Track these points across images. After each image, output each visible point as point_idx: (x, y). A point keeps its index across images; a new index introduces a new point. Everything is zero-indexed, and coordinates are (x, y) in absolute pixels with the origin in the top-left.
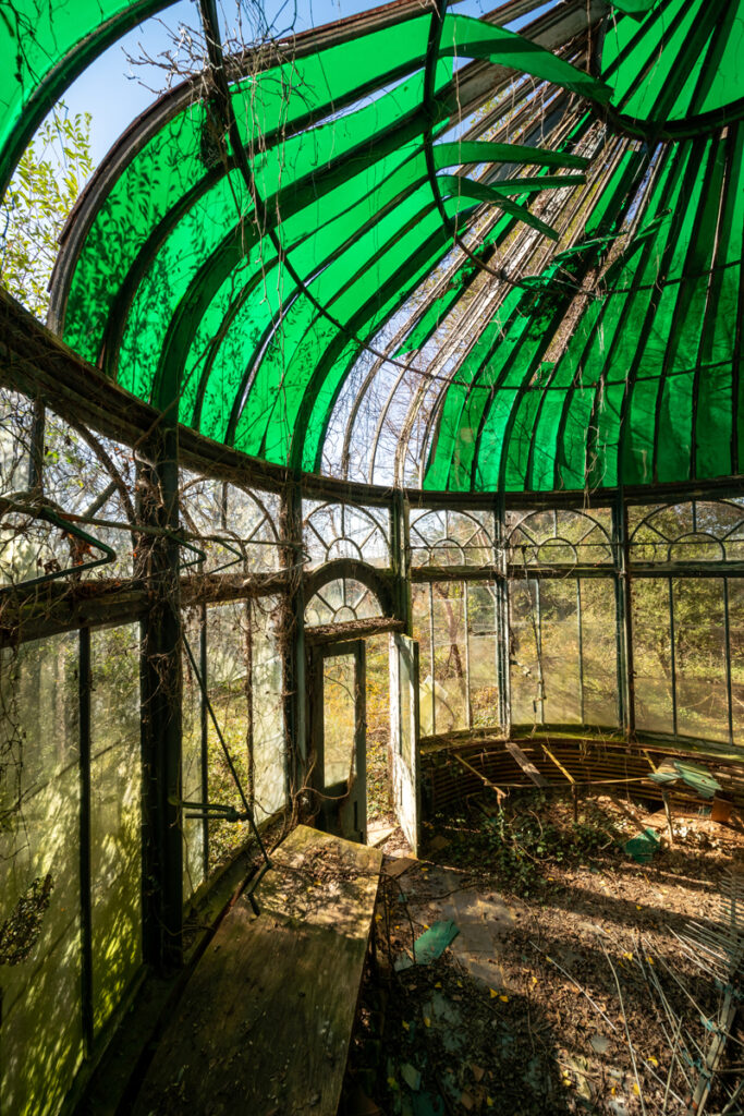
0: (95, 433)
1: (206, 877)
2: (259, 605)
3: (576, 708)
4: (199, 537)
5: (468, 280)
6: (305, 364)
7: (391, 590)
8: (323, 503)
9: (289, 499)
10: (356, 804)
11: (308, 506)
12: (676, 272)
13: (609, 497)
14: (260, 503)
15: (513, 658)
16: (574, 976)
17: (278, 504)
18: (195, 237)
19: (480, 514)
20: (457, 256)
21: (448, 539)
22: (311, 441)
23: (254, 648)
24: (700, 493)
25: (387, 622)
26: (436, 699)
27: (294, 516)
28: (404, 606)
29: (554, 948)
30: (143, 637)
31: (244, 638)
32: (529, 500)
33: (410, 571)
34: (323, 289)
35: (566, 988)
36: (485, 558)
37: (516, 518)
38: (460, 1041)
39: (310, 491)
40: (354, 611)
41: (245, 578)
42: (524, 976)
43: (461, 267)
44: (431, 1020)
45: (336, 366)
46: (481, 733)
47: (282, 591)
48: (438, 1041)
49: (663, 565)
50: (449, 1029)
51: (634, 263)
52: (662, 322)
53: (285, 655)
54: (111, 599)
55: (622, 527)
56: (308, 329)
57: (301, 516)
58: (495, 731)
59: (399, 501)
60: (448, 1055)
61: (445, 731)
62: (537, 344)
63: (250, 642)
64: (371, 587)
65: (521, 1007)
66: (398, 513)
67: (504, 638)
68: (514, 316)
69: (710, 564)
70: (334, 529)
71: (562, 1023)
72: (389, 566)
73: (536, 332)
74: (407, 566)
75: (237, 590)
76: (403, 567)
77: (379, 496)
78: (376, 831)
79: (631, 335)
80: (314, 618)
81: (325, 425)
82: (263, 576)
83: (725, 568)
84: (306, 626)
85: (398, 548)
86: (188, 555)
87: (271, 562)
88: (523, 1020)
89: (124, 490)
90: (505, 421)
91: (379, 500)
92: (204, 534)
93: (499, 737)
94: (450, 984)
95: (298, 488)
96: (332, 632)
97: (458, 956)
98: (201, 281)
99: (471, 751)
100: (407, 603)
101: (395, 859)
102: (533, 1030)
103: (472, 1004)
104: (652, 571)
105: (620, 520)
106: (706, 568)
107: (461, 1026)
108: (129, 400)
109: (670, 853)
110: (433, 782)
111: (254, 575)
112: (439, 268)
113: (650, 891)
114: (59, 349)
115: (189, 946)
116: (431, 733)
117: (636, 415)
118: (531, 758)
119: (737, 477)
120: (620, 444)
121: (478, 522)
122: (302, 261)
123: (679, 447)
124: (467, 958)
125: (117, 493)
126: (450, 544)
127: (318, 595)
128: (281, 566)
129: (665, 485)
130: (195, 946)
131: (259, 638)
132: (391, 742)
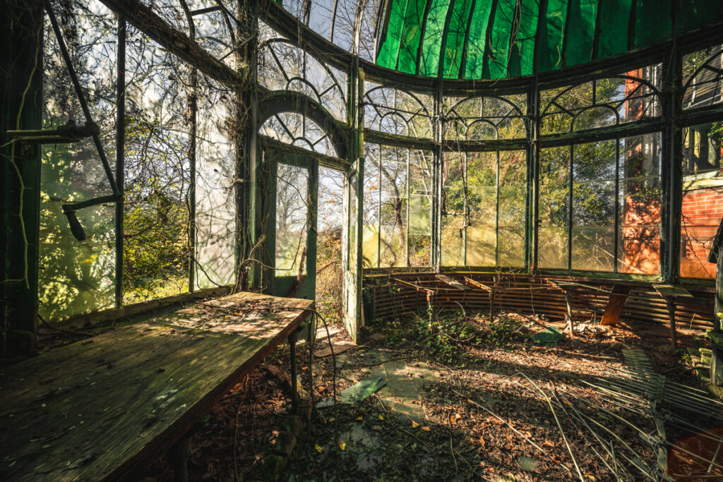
3: (491, 254)
7: (346, 140)
13: (526, 84)
15: (444, 211)
16: (495, 413)
19: (422, 96)
21: (396, 111)
26: (381, 242)
29: (475, 395)
32: (461, 88)
33: (362, 130)
35: (488, 420)
37: (451, 102)
38: (376, 461)
40: (311, 144)
42: (447, 412)
44: (347, 444)
46: (417, 269)
48: (352, 460)
49: (567, 135)
50: (365, 451)
55: (535, 105)
58: (427, 269)
59: (355, 68)
60: (359, 472)
61: (388, 266)
64: (328, 134)
65: (442, 435)
66: (354, 76)
67: (437, 195)
71: (486, 446)
72: (345, 120)
74: (360, 122)
76: (357, 120)
77: (337, 56)
83: (619, 129)
84: (262, 134)
85: (353, 105)
88: (445, 444)
91: (338, 61)
93: (430, 273)
94: (371, 418)
97: (384, 399)
99: (407, 278)
101: (336, 346)
102: (454, 451)
103: (392, 432)
104: (558, 141)
105: (533, 102)
107: (379, 449)
109: (571, 341)
110: (374, 295)
113: (559, 362)
116: (377, 266)
119: (632, 52)
120: (537, 36)
121: (420, 102)
123: (585, 34)
124: (390, 400)
127: (277, 117)
129: (571, 69)
132: (343, 264)
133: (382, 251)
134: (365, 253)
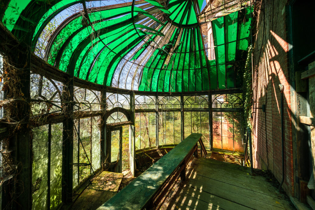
0: (53, 80)
1: (78, 184)
2: (94, 118)
3: (172, 141)
4: (78, 103)
5: (146, 47)
6: (107, 61)
7: (130, 115)
8: (112, 93)
9: (103, 93)
10: (119, 166)
11: (108, 95)
12: (188, 51)
13: (180, 94)
14: (95, 94)
15: (159, 130)
17: (100, 94)
18: (79, 37)
19: (152, 97)
20: (143, 42)
21: (145, 102)
22: (109, 79)
23: (92, 129)
24: (196, 94)
25: (129, 122)
26: (141, 141)
27: (104, 97)
28: (133, 118)
30: (63, 126)
31: (90, 126)
32: (163, 94)
33: (135, 110)
34: (111, 46)
36: (153, 107)
37: (160, 98)
39: (109, 91)
40: (120, 120)
41: (91, 112)
43: (144, 44)
45: (115, 62)
46: (152, 148)
47: (100, 115)
51: (180, 48)
52: (187, 59)
53: (101, 131)
54: (57, 117)
56: (108, 54)
57: (106, 97)
58: (155, 147)
59: (132, 93)
61: (143, 148)
62: (163, 61)
63: (91, 127)
64: (125, 114)
66: (132, 96)
67: (157, 126)
68: (157, 54)
69: (198, 109)
70: (115, 100)
72: (129, 109)
73: (163, 58)
74: (134, 109)
75: (88, 115)
76: (133, 109)
77: (127, 92)
78: (125, 173)
79: (182, 61)
80: (109, 121)
81: (113, 75)
82: (95, 112)
83: (201, 110)
84: (107, 124)
85: (132, 104)
86: (76, 108)
87: (97, 108)
89: (60, 93)
90: (158, 76)
91: (127, 93)
92: (80, 102)
93: (155, 149)
95: (105, 90)
96: (114, 125)
98: (81, 45)
99: (148, 152)
100: (134, 118)
101: (128, 178)
104: (188, 110)
105: (182, 99)
106: (197, 110)
108: (62, 72)
110: (139, 160)
111: (93, 111)
112: (139, 44)
114: (47, 65)
115: (74, 198)
116: (140, 149)
117: (184, 77)
118: (162, 152)
119: (203, 91)
120: (182, 83)
121: (152, 98)
122: (106, 41)
125: (58, 93)
126: (145, 104)
127: (111, 116)
128: (100, 109)
129: (190, 92)
130: (75, 198)
131: (94, 127)
132: (129, 151)
133: (141, 144)
134: (136, 146)
